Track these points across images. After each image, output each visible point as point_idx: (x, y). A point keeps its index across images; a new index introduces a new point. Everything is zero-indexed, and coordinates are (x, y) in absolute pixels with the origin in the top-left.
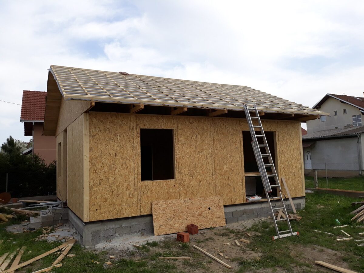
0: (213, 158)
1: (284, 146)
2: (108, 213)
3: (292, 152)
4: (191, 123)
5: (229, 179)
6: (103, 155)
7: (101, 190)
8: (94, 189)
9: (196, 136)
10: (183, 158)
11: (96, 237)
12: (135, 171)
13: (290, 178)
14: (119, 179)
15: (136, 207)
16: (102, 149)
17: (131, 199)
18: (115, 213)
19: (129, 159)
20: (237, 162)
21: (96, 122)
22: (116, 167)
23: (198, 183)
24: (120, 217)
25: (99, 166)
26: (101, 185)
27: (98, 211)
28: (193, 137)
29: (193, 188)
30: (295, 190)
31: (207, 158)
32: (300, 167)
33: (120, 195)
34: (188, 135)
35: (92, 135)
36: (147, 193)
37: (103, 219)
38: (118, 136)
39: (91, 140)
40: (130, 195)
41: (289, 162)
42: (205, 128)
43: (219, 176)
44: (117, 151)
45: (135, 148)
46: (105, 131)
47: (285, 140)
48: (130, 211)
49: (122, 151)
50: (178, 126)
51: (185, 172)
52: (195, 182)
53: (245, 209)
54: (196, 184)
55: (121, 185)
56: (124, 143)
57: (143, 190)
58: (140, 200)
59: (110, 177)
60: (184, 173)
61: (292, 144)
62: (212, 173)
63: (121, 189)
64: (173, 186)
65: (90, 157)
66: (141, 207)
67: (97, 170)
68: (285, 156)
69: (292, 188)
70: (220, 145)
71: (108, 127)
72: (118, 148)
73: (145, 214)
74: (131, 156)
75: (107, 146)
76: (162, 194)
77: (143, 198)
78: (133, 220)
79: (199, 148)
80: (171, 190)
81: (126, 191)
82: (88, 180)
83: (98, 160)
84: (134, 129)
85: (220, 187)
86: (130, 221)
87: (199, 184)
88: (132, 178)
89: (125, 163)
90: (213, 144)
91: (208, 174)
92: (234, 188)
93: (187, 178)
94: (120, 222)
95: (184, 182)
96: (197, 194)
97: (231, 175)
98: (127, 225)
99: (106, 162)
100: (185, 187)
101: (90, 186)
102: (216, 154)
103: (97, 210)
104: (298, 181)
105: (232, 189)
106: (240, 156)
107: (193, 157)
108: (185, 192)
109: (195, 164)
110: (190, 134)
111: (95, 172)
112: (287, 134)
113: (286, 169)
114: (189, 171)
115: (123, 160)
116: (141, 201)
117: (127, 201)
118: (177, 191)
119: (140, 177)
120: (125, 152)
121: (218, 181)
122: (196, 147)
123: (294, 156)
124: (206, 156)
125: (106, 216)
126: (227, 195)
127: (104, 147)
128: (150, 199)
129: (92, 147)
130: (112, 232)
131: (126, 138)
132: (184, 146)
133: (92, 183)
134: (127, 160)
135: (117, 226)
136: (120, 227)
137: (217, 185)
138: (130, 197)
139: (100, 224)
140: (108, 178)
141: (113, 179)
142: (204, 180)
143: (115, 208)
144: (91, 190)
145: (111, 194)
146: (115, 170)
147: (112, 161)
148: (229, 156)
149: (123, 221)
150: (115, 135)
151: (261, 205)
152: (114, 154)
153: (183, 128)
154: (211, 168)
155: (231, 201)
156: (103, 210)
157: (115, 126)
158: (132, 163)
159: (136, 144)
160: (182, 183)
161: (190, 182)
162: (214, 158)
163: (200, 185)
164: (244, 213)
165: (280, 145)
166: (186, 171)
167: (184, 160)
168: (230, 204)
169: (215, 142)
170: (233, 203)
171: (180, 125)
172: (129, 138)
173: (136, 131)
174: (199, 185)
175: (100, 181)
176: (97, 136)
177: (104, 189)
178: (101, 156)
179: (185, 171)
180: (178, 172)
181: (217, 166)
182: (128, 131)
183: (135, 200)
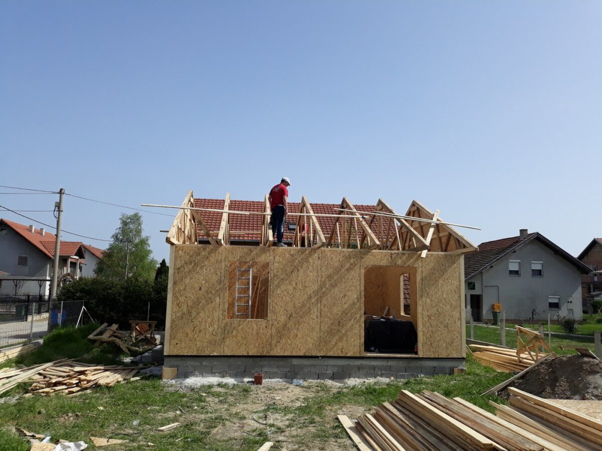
0: (319, 297)
2: (188, 348)
3: (445, 296)
4: (292, 255)
6: (187, 288)
7: (183, 324)
8: (176, 323)
9: (298, 271)
10: (279, 295)
12: (221, 307)
14: (202, 315)
15: (219, 346)
16: (186, 282)
18: (195, 350)
20: (354, 304)
21: (183, 254)
22: (200, 301)
24: (201, 355)
25: (182, 299)
26: (183, 319)
28: (294, 272)
30: (447, 348)
31: (311, 297)
32: (457, 316)
33: (202, 331)
35: (177, 267)
36: (232, 332)
37: (182, 354)
38: (204, 269)
40: (213, 332)
41: (439, 309)
42: (310, 260)
43: (326, 319)
44: (202, 285)
46: (191, 264)
47: (433, 278)
48: (212, 349)
49: (207, 285)
50: (274, 259)
52: (293, 324)
53: (362, 364)
55: (203, 320)
56: (210, 276)
57: (227, 328)
58: (224, 339)
61: (445, 285)
62: (316, 315)
63: (204, 326)
64: (264, 327)
65: (174, 290)
66: (225, 347)
67: (180, 303)
68: (432, 301)
69: (442, 346)
70: (330, 282)
72: (203, 282)
73: (229, 354)
74: (216, 291)
75: (192, 280)
76: (250, 335)
77: (228, 337)
78: (215, 359)
79: (301, 285)
80: (261, 331)
81: (209, 327)
82: (171, 313)
83: (181, 294)
85: (326, 333)
86: (211, 360)
87: (298, 327)
88: (216, 315)
89: (210, 298)
91: (312, 316)
93: (282, 319)
94: (200, 360)
96: (294, 339)
97: (344, 319)
98: (207, 364)
99: (190, 296)
100: (279, 329)
101: (172, 319)
102: (324, 293)
103: (177, 344)
104: (453, 336)
106: (359, 297)
107: (292, 295)
108: (279, 335)
109: (294, 303)
111: (178, 305)
113: (432, 318)
114: (286, 311)
115: (208, 294)
117: (209, 338)
118: (269, 333)
119: (226, 314)
121: (325, 326)
123: (447, 301)
124: (309, 295)
125: (186, 351)
127: (189, 280)
128: (235, 339)
129: (176, 280)
130: (191, 369)
131: (212, 271)
132: (281, 282)
133: (174, 316)
134: (212, 294)
135: (197, 363)
136: (200, 365)
137: (322, 331)
138: (213, 335)
139: (180, 359)
140: (191, 313)
141: (195, 314)
142: (305, 323)
143: (196, 345)
144: (172, 323)
145: (193, 329)
146: (199, 305)
147: (196, 295)
149: (204, 359)
151: (388, 362)
152: (199, 288)
153: (281, 261)
156: (183, 345)
158: (218, 298)
159: (223, 278)
160: (276, 324)
161: (286, 325)
164: (360, 368)
165: (423, 285)
167: (280, 298)
169: (324, 278)
170: (343, 355)
171: (277, 258)
172: (216, 271)
173: (224, 264)
175: (182, 315)
176: (182, 269)
177: (186, 323)
179: (280, 311)
180: (271, 311)
181: (325, 307)
182: (215, 264)
183: (218, 338)
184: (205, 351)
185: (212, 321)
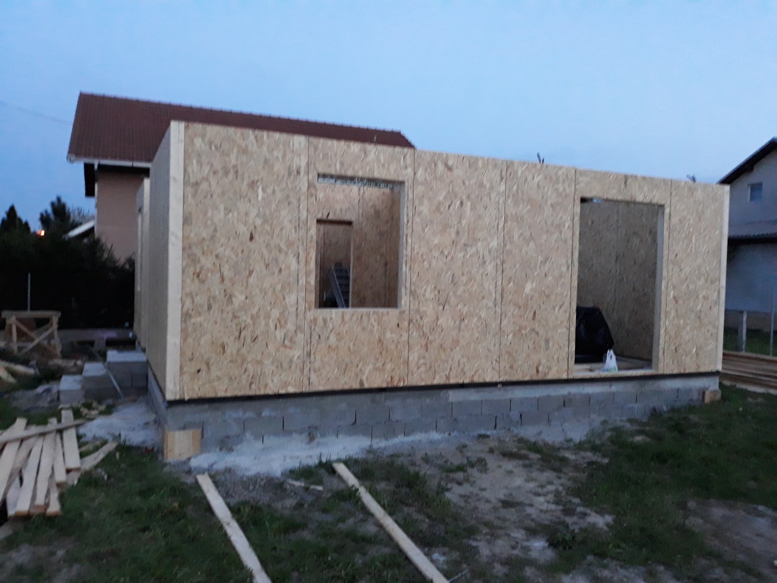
0: (499, 262)
1: (681, 244)
2: (227, 381)
4: (449, 170)
5: (537, 316)
6: (218, 235)
7: (211, 322)
8: (193, 320)
9: (462, 203)
10: (425, 257)
12: (300, 282)
13: (687, 324)
14: (258, 300)
15: (298, 372)
16: (216, 220)
17: (288, 351)
18: (244, 382)
19: (285, 249)
20: (561, 276)
21: (204, 147)
22: (251, 268)
23: (457, 323)
24: (259, 393)
25: (207, 262)
26: (212, 312)
27: (203, 374)
28: (453, 206)
29: (442, 334)
30: (697, 355)
31: (485, 262)
32: (715, 298)
33: (260, 339)
34: (441, 199)
35: (192, 180)
36: (328, 338)
37: (213, 396)
38: (260, 190)
39: (190, 193)
40: (284, 341)
41: (690, 285)
43: (512, 308)
44: (255, 227)
45: (301, 225)
46: (227, 174)
47: (686, 229)
48: (284, 379)
49: (269, 229)
50: (415, 174)
51: (427, 294)
52: (450, 319)
53: (569, 393)
54: (451, 323)
55: (262, 313)
56: (274, 207)
57: (317, 329)
58: (309, 354)
59: (236, 293)
60: (424, 296)
61: (702, 241)
62: (493, 300)
63: (263, 325)
64: (395, 326)
65: (185, 238)
66: (312, 372)
67: (203, 272)
68: (681, 270)
69: (690, 351)
70: (521, 231)
71: (234, 163)
72: (259, 221)
73: (321, 388)
74: (290, 244)
75: (230, 215)
77: (318, 349)
78: (290, 401)
79: (466, 235)
80: (388, 335)
81: (276, 329)
82: (180, 296)
83: (205, 249)
85: (511, 335)
86: (281, 403)
87: (460, 325)
88: (291, 299)
89: (277, 261)
90: (504, 228)
91: (485, 301)
92: (547, 341)
93: (429, 309)
94: (256, 405)
95: (421, 318)
96: (452, 350)
97: (543, 307)
98: (274, 414)
99: (227, 253)
100: (424, 329)
101: (185, 310)
102: (509, 253)
103: (199, 371)
104: (707, 333)
105: (543, 344)
106: (570, 262)
107: (449, 257)
108: (424, 343)
109: (453, 275)
110: (444, 198)
111: (198, 276)
113: (680, 302)
114: (436, 292)
115: (270, 252)
116: (312, 357)
117: (276, 354)
118: (404, 339)
119: (312, 297)
120: (277, 231)
121: (509, 322)
122: (458, 233)
123: (703, 270)
124: (481, 257)
125: (223, 387)
126: (528, 356)
127: (222, 214)
128: (333, 354)
129: (189, 213)
130: (235, 429)
131: (279, 195)
132: (428, 228)
133: (188, 305)
134: (280, 252)
135: (250, 414)
136: (256, 417)
137: (504, 331)
138: (285, 346)
139: (206, 407)
140: (231, 296)
141: (243, 298)
142: (472, 315)
143: (246, 370)
144: (185, 322)
145: (237, 334)
146: (250, 275)
147: (242, 251)
148: (541, 259)
149: (265, 402)
150: (253, 185)
151: (611, 386)
152: (248, 236)
153: (428, 179)
154: (492, 287)
155: (538, 371)
156: (215, 372)
157: (253, 164)
158: (293, 262)
160: (417, 320)
161: (438, 319)
162: (503, 262)
163: (463, 326)
164: (566, 402)
165: (670, 240)
166: (429, 290)
167: (426, 263)
168: (535, 378)
169: (509, 223)
171: (420, 173)
172: (288, 197)
173: (305, 180)
174: (459, 328)
175: (209, 300)
176: (204, 186)
177: (219, 320)
178: (213, 237)
179: (425, 291)
180: (408, 291)
181: (509, 283)
182: (286, 178)
183: (296, 353)
184: (266, 386)
185: (282, 314)
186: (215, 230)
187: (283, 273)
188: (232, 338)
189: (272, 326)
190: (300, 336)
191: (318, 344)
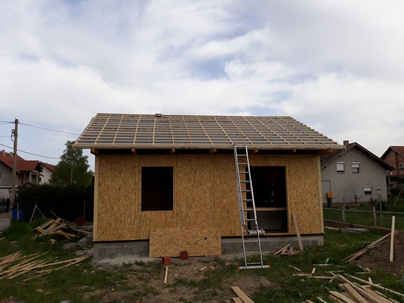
0: (212, 192)
1: (296, 181)
3: (307, 187)
4: (190, 161)
5: (229, 212)
6: (109, 189)
7: (107, 217)
8: (101, 216)
9: (195, 172)
10: (182, 192)
11: (102, 255)
12: (136, 203)
13: (303, 214)
14: (122, 209)
15: (136, 233)
16: (108, 184)
17: (132, 226)
18: (118, 236)
19: (131, 192)
21: (105, 162)
22: (120, 199)
23: (196, 214)
24: (122, 240)
25: (106, 198)
26: (107, 213)
27: (105, 233)
28: (192, 173)
29: (190, 219)
30: (310, 226)
31: (206, 192)
32: (317, 202)
33: (123, 222)
34: (187, 171)
35: (101, 173)
36: (146, 221)
37: (107, 240)
38: (122, 174)
39: (100, 177)
40: (131, 222)
41: (303, 198)
42: (204, 164)
43: (218, 209)
44: (121, 186)
45: (136, 184)
46: (112, 170)
47: (298, 175)
48: (131, 235)
49: (125, 186)
50: (177, 164)
52: (193, 214)
54: (193, 215)
55: (123, 213)
56: (127, 179)
57: (142, 218)
58: (139, 227)
59: (115, 207)
60: (182, 205)
61: (306, 179)
63: (123, 217)
65: (99, 191)
66: (141, 233)
67: (105, 201)
68: (297, 191)
70: (220, 180)
71: (114, 166)
72: (122, 184)
73: (144, 239)
74: (132, 190)
75: (113, 182)
76: (160, 223)
77: (143, 225)
78: (133, 243)
79: (198, 183)
80: (169, 220)
81: (128, 218)
82: (97, 208)
83: (105, 193)
84: (136, 167)
85: (218, 219)
86: (130, 243)
88: (133, 208)
90: (213, 179)
91: (207, 207)
92: (234, 221)
93: (184, 210)
94: (122, 244)
95: (181, 213)
96: (194, 225)
98: (128, 247)
99: (112, 194)
100: (182, 217)
101: (99, 213)
102: (216, 188)
103: (103, 232)
104: (314, 217)
105: (232, 222)
107: (191, 191)
108: (182, 222)
110: (188, 171)
111: (103, 202)
112: (300, 168)
113: (298, 205)
114: (187, 204)
115: (126, 193)
116: (141, 228)
117: (128, 227)
118: (174, 221)
119: (140, 207)
120: (128, 186)
122: (194, 182)
124: (204, 190)
125: (110, 238)
126: (226, 227)
127: (110, 182)
128: (148, 227)
129: (100, 183)
130: (115, 252)
131: (129, 175)
132: (183, 181)
133: (100, 211)
134: (129, 193)
135: (119, 247)
136: (122, 248)
137: (215, 218)
138: (131, 224)
139: (106, 244)
140: (113, 208)
141: (117, 208)
142: (202, 212)
143: (118, 232)
144: (99, 216)
145: (115, 220)
146: (119, 201)
148: (229, 190)
149: (124, 243)
150: (120, 173)
152: (119, 188)
153: (182, 165)
154: (209, 201)
155: (231, 233)
156: (108, 233)
157: (120, 166)
159: (138, 180)
160: (179, 214)
161: (188, 214)
165: (290, 180)
166: (184, 203)
168: (230, 235)
169: (215, 178)
170: (232, 235)
171: (179, 163)
172: (132, 175)
173: (137, 169)
174: (197, 217)
175: (106, 210)
176: (105, 174)
177: (109, 216)
178: (108, 189)
179: (182, 203)
180: (176, 204)
181: (216, 200)
182: (131, 169)
183: (135, 226)
184: (125, 237)
185: (130, 213)
186: (108, 188)
187: (130, 200)
188: (113, 222)
189: (127, 218)
190: (136, 220)
191: (143, 223)
